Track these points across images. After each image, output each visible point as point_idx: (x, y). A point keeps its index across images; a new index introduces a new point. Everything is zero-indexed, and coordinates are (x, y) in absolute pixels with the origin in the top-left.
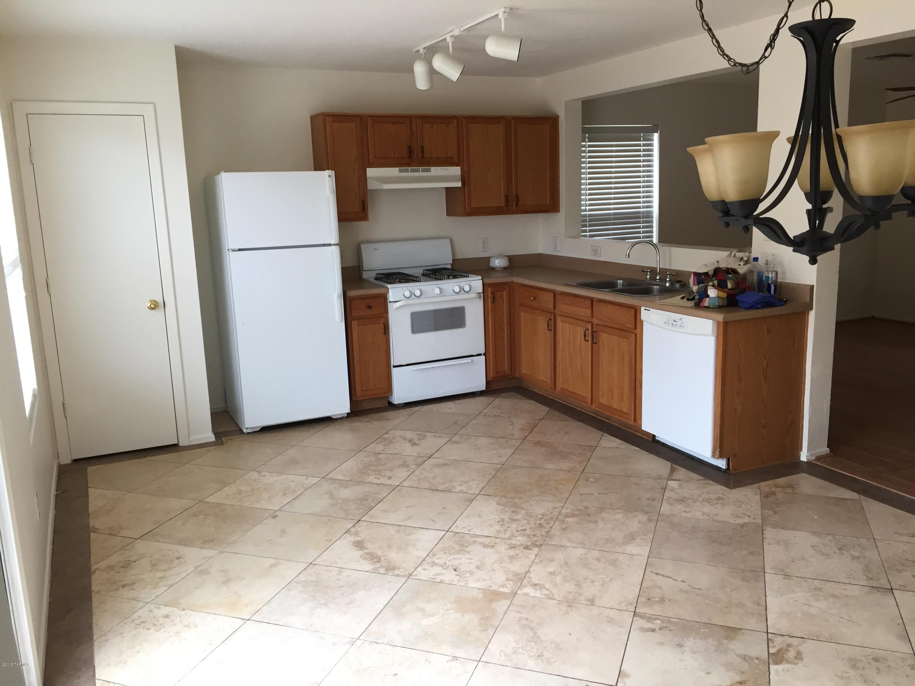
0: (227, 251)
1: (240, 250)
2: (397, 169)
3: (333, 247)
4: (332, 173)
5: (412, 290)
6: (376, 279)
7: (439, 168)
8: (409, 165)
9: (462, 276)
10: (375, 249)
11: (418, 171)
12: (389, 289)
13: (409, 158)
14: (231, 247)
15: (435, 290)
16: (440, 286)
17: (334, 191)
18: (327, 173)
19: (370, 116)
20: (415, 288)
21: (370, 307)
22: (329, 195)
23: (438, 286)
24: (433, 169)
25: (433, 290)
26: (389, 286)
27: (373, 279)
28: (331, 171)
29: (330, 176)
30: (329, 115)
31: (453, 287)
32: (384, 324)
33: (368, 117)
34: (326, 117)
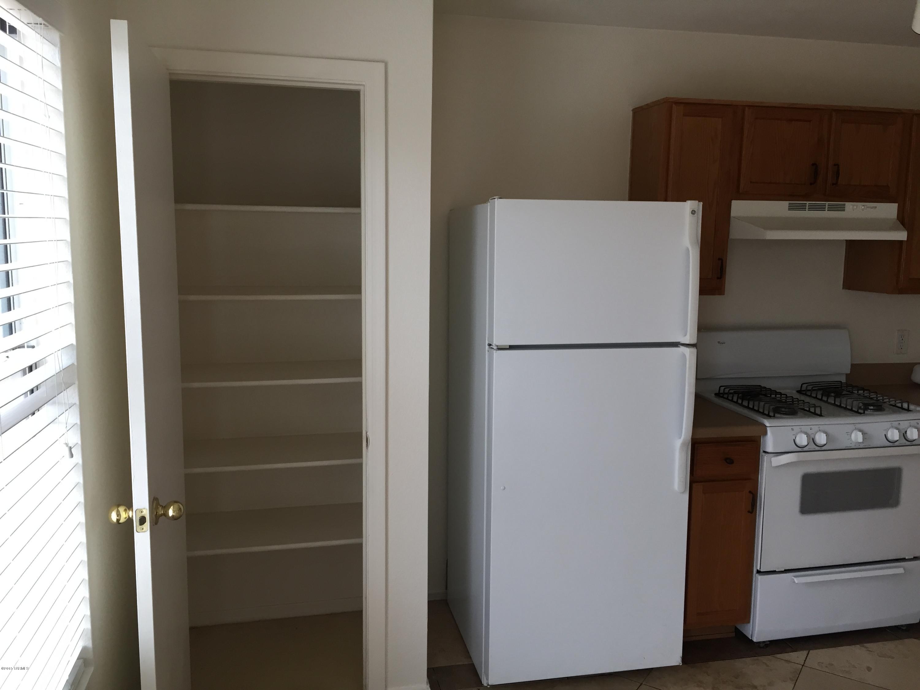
0: (487, 347)
1: (512, 347)
2: (785, 204)
3: (682, 349)
4: (698, 205)
5: (810, 432)
6: (718, 395)
7: (860, 205)
8: (806, 197)
9: (902, 408)
10: (719, 342)
11: (822, 208)
12: (768, 429)
13: (811, 184)
14: (496, 342)
15: (853, 436)
16: (865, 427)
17: (698, 241)
18: (689, 205)
19: (749, 106)
20: (815, 428)
21: (729, 461)
22: (688, 249)
23: (858, 426)
24: (849, 206)
25: (849, 434)
26: (767, 423)
27: (713, 395)
28: (697, 202)
29: (693, 212)
30: (678, 102)
31: (887, 430)
32: (750, 492)
33: (747, 109)
34: (674, 105)
